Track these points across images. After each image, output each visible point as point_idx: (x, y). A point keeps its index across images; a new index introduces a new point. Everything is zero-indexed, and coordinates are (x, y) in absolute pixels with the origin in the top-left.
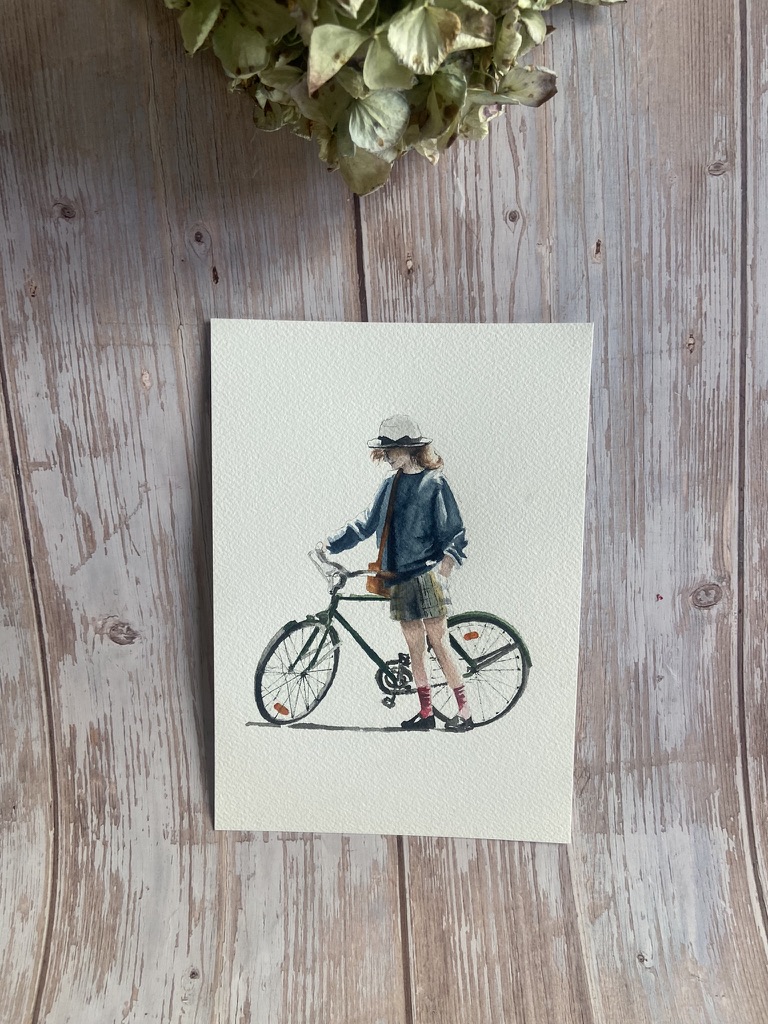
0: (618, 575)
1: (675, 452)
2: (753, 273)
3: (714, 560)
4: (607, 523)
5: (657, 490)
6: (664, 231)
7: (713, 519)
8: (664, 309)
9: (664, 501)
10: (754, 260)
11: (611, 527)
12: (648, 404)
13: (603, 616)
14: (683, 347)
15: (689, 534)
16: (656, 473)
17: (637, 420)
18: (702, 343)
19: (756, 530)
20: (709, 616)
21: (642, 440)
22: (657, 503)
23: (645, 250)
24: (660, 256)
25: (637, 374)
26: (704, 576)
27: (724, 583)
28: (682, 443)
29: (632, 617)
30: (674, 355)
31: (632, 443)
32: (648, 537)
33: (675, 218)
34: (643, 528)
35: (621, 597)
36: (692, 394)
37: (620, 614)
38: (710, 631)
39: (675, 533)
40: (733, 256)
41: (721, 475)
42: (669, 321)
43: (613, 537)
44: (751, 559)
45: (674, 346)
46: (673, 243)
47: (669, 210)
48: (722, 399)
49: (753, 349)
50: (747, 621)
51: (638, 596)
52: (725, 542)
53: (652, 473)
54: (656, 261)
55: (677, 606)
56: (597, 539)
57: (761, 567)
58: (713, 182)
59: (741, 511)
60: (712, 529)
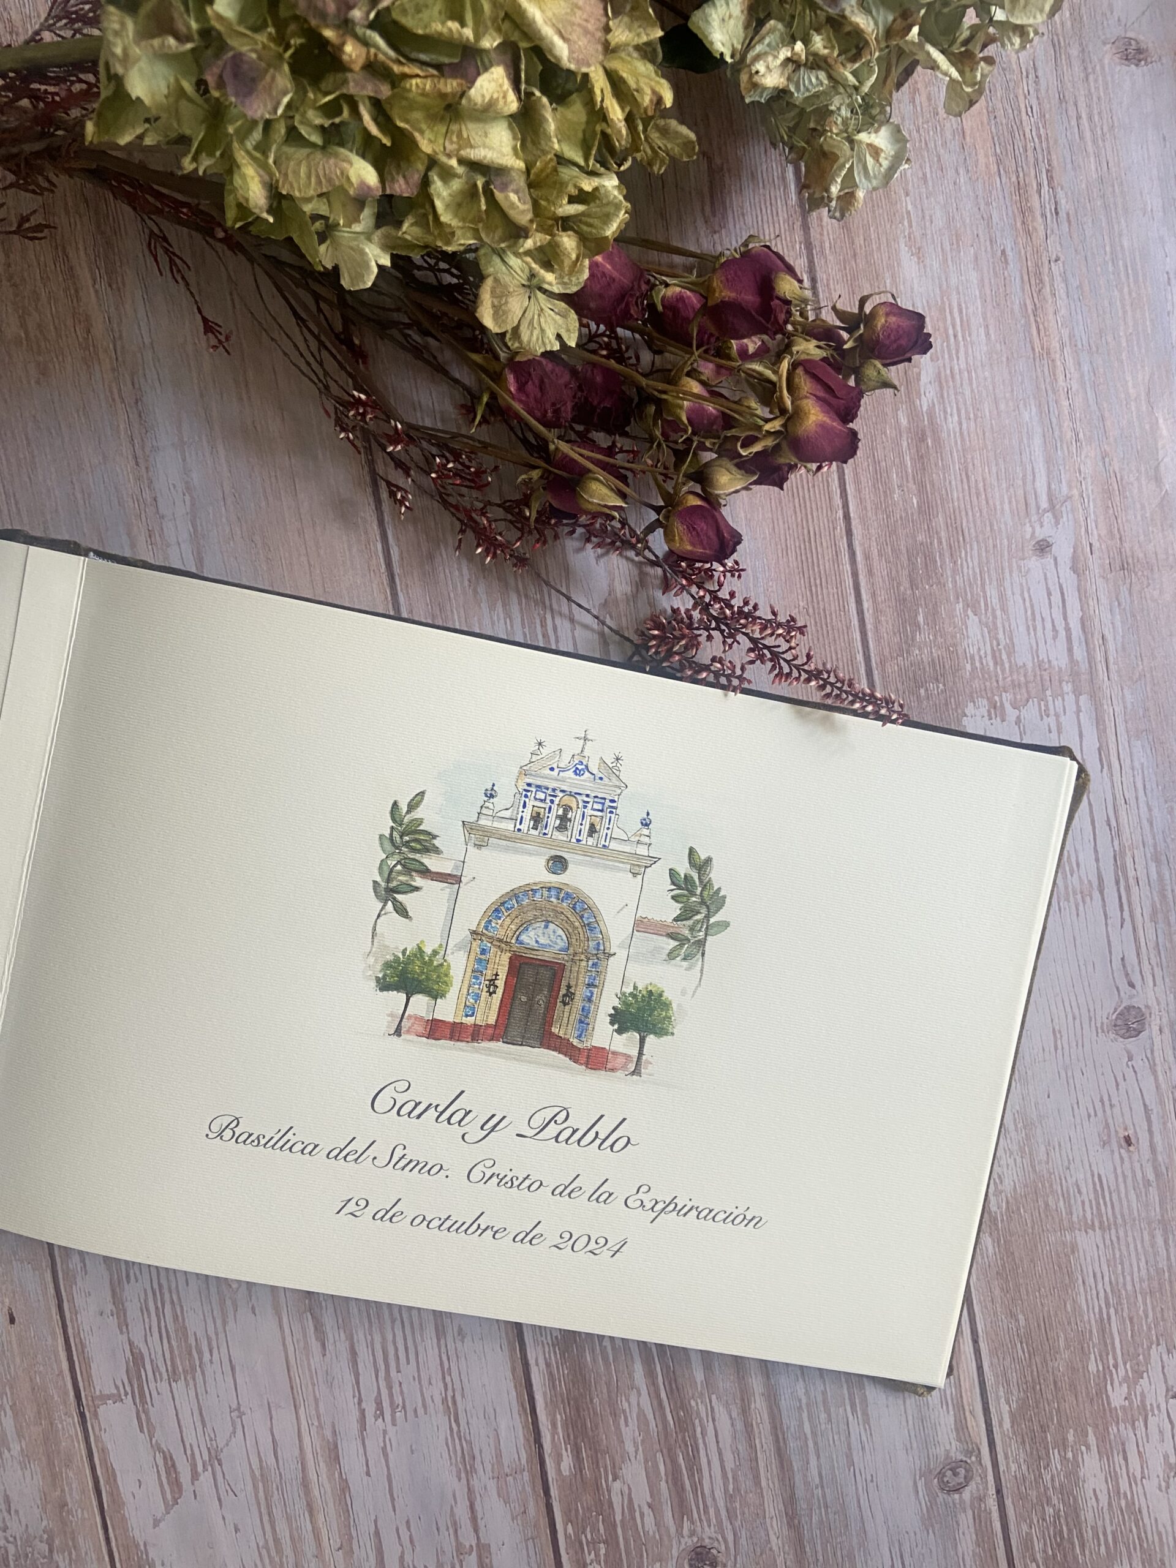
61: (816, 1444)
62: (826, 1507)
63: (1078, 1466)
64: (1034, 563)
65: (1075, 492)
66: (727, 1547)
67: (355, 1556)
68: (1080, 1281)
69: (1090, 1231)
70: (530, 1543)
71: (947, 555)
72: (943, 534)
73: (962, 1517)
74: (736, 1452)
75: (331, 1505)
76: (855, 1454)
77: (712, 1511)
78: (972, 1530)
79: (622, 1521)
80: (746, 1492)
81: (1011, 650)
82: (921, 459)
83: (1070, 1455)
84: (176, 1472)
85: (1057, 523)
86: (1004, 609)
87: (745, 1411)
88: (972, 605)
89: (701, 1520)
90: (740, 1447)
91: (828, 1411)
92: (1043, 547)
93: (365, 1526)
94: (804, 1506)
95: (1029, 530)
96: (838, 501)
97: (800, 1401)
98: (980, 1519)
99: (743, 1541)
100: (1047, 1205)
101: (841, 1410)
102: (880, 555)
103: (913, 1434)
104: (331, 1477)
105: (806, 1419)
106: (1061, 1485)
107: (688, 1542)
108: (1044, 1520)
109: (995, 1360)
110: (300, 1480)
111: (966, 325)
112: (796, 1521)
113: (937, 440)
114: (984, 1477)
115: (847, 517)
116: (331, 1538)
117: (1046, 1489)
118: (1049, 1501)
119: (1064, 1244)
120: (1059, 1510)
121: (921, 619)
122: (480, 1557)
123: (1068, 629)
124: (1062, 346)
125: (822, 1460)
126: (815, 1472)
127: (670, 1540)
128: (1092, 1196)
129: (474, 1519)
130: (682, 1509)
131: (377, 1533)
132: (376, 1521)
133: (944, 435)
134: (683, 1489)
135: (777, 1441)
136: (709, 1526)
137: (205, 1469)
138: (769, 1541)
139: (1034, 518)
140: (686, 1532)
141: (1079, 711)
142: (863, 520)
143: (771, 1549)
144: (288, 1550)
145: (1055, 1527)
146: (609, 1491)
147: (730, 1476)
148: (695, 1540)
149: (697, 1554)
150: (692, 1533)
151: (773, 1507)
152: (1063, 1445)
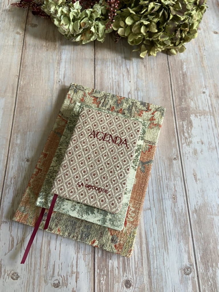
0: (162, 263)
1: (174, 226)
2: (186, 182)
3: (188, 259)
4: (158, 246)
5: (170, 237)
6: (164, 171)
7: (186, 246)
8: (166, 189)
9: (173, 240)
10: (186, 179)
11: (159, 247)
12: (165, 212)
13: (159, 277)
14: (172, 198)
15: (180, 251)
16: (169, 232)
17: (163, 216)
18: (177, 198)
19: (198, 250)
20: (189, 278)
21: (165, 222)
22: (171, 240)
23: (161, 175)
24: (164, 176)
25: (162, 204)
26: (186, 264)
27: (192, 267)
28: (175, 223)
29: (167, 277)
30: (170, 200)
31: (162, 222)
32: (169, 251)
33: (167, 169)
34: (168, 248)
35: (163, 271)
36: (176, 211)
37: (164, 276)
38: (190, 282)
39: (177, 250)
40: (181, 178)
41: (186, 233)
42: (168, 192)
43: (160, 250)
44: (198, 259)
45: (170, 198)
46: (167, 174)
47: (165, 167)
48: (184, 212)
49: (189, 200)
50: (200, 279)
51: (168, 270)
52: (190, 254)
53: (168, 232)
54: (163, 177)
55: (180, 274)
56: (155, 251)
57: (201, 262)
58: (174, 161)
59: (193, 244)
60: (186, 249)
61: (156, 257)
62: (158, 274)
63: (216, 272)
64: (202, 95)
65: (209, 85)
66: (134, 281)
67: (48, 270)
68: (215, 227)
69: (217, 216)
70: (89, 273)
71: (188, 92)
72: (187, 89)
73: (189, 282)
74: (138, 257)
75: (45, 256)
76: (165, 261)
77: (131, 271)
78: (191, 286)
79: (110, 271)
80: (139, 268)
81: (199, 107)
82: (184, 78)
83: (214, 269)
84: (13, 242)
85: (206, 89)
86: (197, 101)
87: (141, 247)
88: (192, 100)
89: (128, 273)
90: (139, 256)
91: (159, 250)
92: (204, 93)
93: (52, 263)
94: (153, 273)
95: (201, 90)
96: (170, 82)
97: (153, 246)
98: (193, 282)
99: (138, 280)
100: (207, 209)
101: (162, 250)
102: (176, 90)
103: (178, 258)
104: (47, 249)
105: (154, 251)
106: (212, 277)
107: (125, 278)
108: (208, 285)
109: (197, 243)
110: (40, 249)
111: (191, 62)
112: (150, 277)
113: (186, 76)
114: (194, 272)
115: (171, 84)
116: (44, 264)
117: (209, 277)
118: (209, 280)
119: (211, 218)
120: (212, 283)
121: (183, 101)
122: (76, 275)
123: (209, 106)
124: (206, 66)
125: (158, 262)
126: (156, 265)
127: (121, 277)
128: (217, 208)
129: (77, 265)
130: (124, 270)
131: (54, 265)
132: (55, 262)
133: (187, 75)
134: (125, 264)
135: (148, 255)
136: (130, 275)
137: (20, 243)
138: (144, 281)
139: (202, 88)
140: (125, 276)
141: (211, 118)
142: (174, 85)
143: (144, 283)
144: (33, 266)
145: (211, 287)
146: (108, 262)
147: (136, 263)
148: (127, 278)
149: (127, 282)
150: (126, 276)
151: (145, 272)
152: (212, 266)
